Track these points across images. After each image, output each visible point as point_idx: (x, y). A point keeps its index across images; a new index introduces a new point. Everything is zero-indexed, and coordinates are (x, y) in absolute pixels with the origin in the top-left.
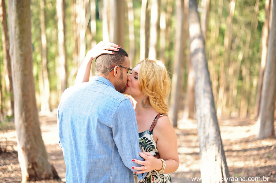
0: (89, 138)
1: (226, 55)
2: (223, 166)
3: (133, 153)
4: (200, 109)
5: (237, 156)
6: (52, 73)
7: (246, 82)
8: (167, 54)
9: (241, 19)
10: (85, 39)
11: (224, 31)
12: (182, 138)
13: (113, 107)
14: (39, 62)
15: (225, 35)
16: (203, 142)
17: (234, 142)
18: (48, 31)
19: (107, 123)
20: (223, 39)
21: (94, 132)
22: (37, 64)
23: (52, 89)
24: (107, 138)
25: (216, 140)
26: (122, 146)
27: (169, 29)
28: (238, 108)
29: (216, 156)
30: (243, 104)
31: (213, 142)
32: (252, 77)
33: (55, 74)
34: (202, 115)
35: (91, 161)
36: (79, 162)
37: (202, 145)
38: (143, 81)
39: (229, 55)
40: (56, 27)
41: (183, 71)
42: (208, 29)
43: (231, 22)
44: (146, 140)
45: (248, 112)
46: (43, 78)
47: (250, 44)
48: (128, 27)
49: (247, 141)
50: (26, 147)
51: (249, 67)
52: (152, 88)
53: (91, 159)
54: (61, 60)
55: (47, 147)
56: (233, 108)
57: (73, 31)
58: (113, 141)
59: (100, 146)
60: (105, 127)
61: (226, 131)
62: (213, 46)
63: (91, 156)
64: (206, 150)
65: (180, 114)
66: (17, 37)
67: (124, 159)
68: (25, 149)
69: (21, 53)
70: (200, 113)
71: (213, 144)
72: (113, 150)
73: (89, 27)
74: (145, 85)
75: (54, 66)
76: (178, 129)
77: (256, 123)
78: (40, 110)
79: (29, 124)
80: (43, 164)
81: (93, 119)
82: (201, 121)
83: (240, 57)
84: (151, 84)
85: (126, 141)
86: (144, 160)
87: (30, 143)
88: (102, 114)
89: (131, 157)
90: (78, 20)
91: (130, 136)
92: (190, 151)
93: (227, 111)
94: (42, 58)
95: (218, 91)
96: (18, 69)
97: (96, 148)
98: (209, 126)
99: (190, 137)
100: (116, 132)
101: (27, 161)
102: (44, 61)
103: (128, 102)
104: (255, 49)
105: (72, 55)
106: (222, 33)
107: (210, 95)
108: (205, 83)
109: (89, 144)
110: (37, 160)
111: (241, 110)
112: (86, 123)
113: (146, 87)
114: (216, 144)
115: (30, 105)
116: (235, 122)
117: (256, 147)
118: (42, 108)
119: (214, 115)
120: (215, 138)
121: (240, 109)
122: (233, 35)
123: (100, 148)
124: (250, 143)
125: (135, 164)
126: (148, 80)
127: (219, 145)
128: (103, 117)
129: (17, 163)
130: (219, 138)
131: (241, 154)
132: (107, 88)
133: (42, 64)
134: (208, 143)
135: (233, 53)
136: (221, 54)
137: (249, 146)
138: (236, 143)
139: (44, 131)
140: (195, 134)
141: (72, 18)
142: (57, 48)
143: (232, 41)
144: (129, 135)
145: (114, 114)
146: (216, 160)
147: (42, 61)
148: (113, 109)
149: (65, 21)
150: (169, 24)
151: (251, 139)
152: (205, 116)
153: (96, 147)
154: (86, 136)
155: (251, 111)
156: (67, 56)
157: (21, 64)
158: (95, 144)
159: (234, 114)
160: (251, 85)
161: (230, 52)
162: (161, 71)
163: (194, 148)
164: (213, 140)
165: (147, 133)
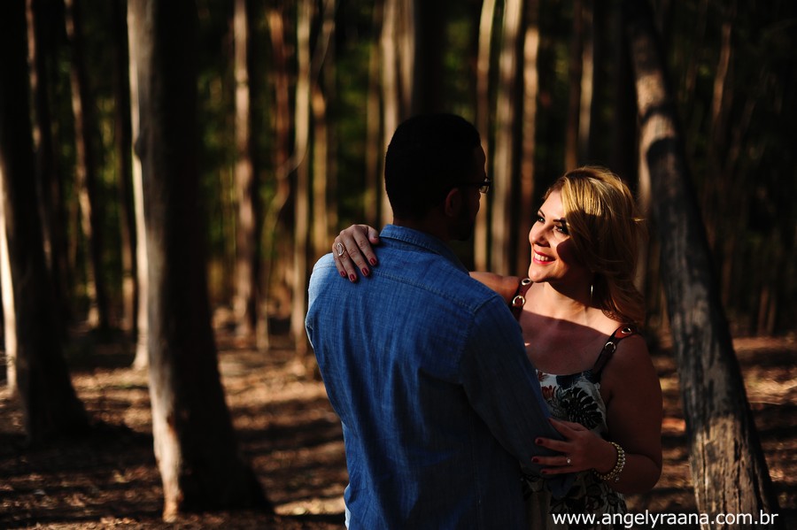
2: (758, 473)
13: (457, 329)
16: (698, 406)
21: (414, 400)
29: (736, 447)
31: (726, 407)
44: (581, 396)
50: (177, 417)
81: (408, 368)
82: (687, 346)
88: (430, 352)
98: (711, 363)
107: (706, 274)
128: (433, 361)
134: (712, 408)
145: (463, 349)
146: (737, 458)
148: (457, 337)
164: (725, 401)
165: (584, 377)
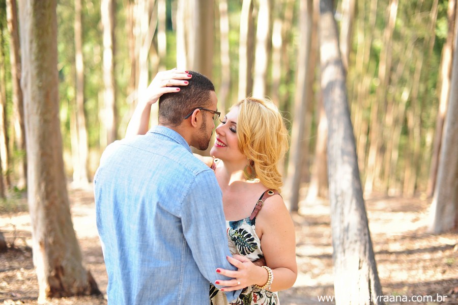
0: (143, 233)
1: (381, 93)
2: (372, 277)
3: (217, 259)
4: (336, 182)
5: (396, 261)
6: (92, 118)
7: (413, 138)
8: (283, 90)
9: (407, 32)
10: (148, 63)
11: (379, 52)
12: (306, 230)
13: (183, 183)
14: (70, 100)
15: (380, 59)
16: (340, 237)
17: (393, 238)
18: (87, 48)
19: (173, 210)
20: (377, 66)
22: (67, 104)
23: (93, 145)
24: (173, 233)
25: (360, 235)
26: (199, 248)
27: (288, 48)
28: (401, 181)
29: (360, 261)
30: (408, 174)
31: (355, 238)
32: (424, 130)
33: (97, 120)
34: (339, 192)
35: (146, 271)
36: (127, 271)
37: (337, 242)
38: (245, 136)
39: (387, 92)
40: (100, 43)
41: (309, 119)
42: (352, 49)
43: (390, 38)
44: (244, 234)
45: (416, 187)
46: (77, 126)
47: (421, 74)
48: (219, 43)
49: (414, 237)
50: (45, 242)
51: (420, 113)
52: (260, 146)
53: (146, 268)
54: (107, 97)
55: (81, 241)
56: (392, 182)
57: (128, 49)
58: (183, 239)
59: (160, 247)
60: (169, 216)
61: (380, 219)
62: (359, 77)
63: (146, 263)
64: (344, 251)
65: (303, 190)
66: (33, 57)
67: (203, 268)
68: (44, 244)
69: (40, 84)
70: (336, 190)
71: (356, 241)
72: (183, 252)
73: (154, 43)
74: (248, 143)
75: (97, 107)
76: (300, 215)
77: (429, 207)
78: (72, 180)
79: (52, 203)
80: (73, 269)
81: (150, 202)
82: (337, 202)
83: (405, 96)
84: (257, 142)
85: (206, 240)
86: (237, 269)
87: (53, 234)
88: (165, 194)
89: (214, 265)
90: (136, 31)
91: (212, 232)
92: (319, 251)
93: (381, 186)
94: (76, 93)
95: (367, 152)
96: (35, 111)
97: (155, 250)
98: (349, 211)
99: (320, 229)
100: (188, 226)
101: (48, 264)
102: (80, 99)
103: (209, 175)
104: (430, 84)
105: (125, 88)
106: (374, 55)
107: (352, 160)
108: (344, 138)
109: (142, 242)
110: (64, 263)
111: (406, 185)
112: (139, 207)
113: (249, 146)
114: (361, 241)
115: (54, 171)
116: (394, 204)
117: (428, 247)
118: (75, 176)
119: (359, 192)
120: (360, 230)
121: (403, 183)
122: (393, 60)
123: (161, 251)
124: (418, 240)
125: (220, 277)
126: (253, 135)
127: (366, 242)
128: (166, 200)
129: (31, 267)
130: (366, 231)
131: (403, 257)
132: (175, 149)
133: (76, 103)
134: (348, 238)
135: (392, 90)
136: (372, 91)
137: (417, 245)
138: (395, 240)
139: (77, 215)
140: (327, 224)
141: (127, 28)
142: (101, 77)
143: (392, 69)
144: (211, 230)
145: (185, 195)
146: (360, 268)
147: (75, 98)
148: (183, 187)
149: (115, 33)
150: (287, 39)
151: (420, 233)
152: (343, 194)
153: (154, 248)
154: (137, 229)
155: (422, 187)
156: (118, 90)
157: (39, 102)
158: (153, 244)
159: (393, 191)
160: (423, 144)
161: (389, 88)
162: (272, 118)
163: (325, 247)
164: (356, 235)
165: (245, 222)
